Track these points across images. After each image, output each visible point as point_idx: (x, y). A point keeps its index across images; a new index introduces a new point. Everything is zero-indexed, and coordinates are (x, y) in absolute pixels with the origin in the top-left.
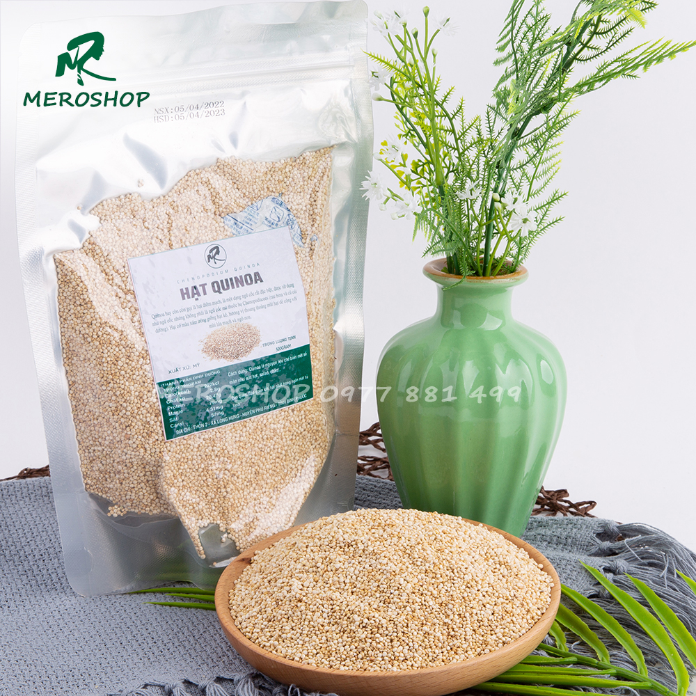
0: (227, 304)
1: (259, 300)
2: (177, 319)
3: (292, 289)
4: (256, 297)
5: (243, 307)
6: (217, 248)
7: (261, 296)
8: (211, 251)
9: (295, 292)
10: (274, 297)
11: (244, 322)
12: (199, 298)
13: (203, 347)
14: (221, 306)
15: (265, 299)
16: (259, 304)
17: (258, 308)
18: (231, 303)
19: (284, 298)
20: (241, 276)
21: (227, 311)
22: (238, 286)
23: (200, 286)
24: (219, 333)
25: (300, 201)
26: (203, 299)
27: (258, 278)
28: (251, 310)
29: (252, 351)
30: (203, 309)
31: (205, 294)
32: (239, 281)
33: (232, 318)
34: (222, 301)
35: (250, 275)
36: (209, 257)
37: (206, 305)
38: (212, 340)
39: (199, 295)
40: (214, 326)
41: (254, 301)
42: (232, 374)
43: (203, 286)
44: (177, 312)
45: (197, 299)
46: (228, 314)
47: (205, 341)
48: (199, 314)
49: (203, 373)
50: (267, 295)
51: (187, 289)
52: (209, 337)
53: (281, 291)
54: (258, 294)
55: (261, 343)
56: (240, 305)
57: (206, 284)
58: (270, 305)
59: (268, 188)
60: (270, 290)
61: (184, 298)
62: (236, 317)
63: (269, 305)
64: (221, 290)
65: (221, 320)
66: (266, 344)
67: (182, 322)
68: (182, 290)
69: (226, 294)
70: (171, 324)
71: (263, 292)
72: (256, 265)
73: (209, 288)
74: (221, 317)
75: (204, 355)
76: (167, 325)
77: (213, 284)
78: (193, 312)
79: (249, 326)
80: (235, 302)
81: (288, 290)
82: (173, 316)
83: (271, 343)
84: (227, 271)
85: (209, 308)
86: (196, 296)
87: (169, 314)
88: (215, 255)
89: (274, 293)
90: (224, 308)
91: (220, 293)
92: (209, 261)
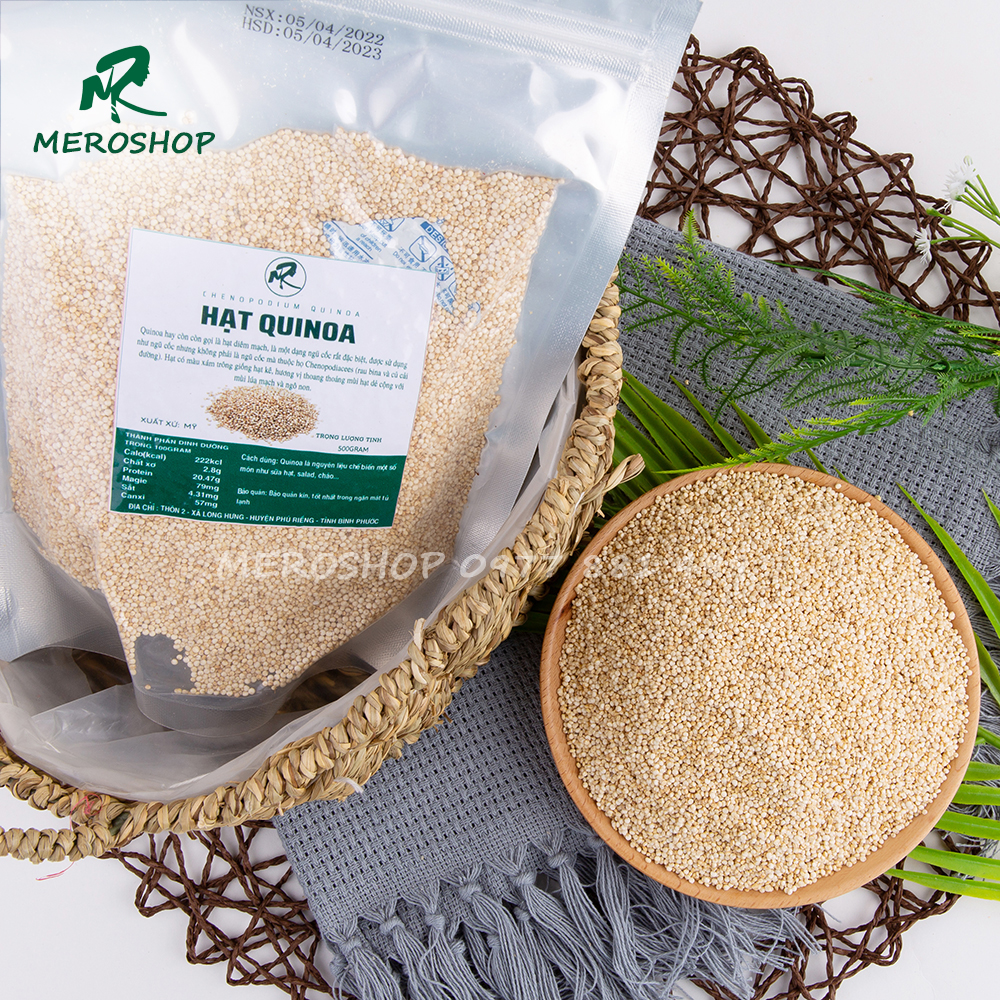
0: (278, 355)
1: (334, 368)
2: (180, 348)
3: (401, 371)
4: (331, 362)
5: (304, 370)
6: (294, 266)
7: (341, 363)
8: (280, 267)
9: (405, 377)
10: (363, 372)
11: (297, 391)
12: (232, 330)
13: (211, 404)
14: (265, 354)
15: (348, 370)
16: (333, 374)
17: (329, 379)
18: (285, 357)
19: (381, 379)
20: (318, 323)
21: (274, 366)
22: (307, 335)
23: (240, 312)
24: (245, 392)
25: (472, 243)
26: (237, 333)
27: (349, 334)
28: (315, 378)
29: (294, 437)
30: (232, 349)
31: (244, 326)
32: (313, 329)
33: (278, 379)
34: (269, 348)
35: (335, 327)
36: (274, 275)
37: (239, 344)
38: (230, 399)
39: (233, 325)
40: (241, 379)
41: (326, 367)
42: (249, 458)
43: (246, 315)
44: (186, 337)
45: (227, 331)
46: (274, 371)
47: (218, 397)
48: (222, 353)
49: (200, 441)
50: (353, 364)
51: (215, 310)
52: (227, 393)
53: (382, 368)
54: (338, 358)
55: (314, 432)
56: (299, 364)
57: (251, 314)
58: (354, 382)
59: (419, 205)
60: (361, 360)
61: (204, 321)
62: (286, 380)
63: (349, 381)
64: (275, 332)
65: (258, 376)
66: (322, 436)
67: (188, 355)
68: (206, 309)
69: (279, 340)
70: (169, 351)
71: (347, 358)
72: (353, 313)
73: (254, 322)
74: (260, 370)
75: (210, 416)
76: (162, 352)
77: (264, 318)
78: (212, 347)
79: (302, 401)
80: (294, 358)
81: (392, 369)
82: (176, 342)
83: (332, 437)
84: (297, 307)
85: (242, 351)
86: (227, 326)
87: (171, 336)
88: (286, 275)
89: (367, 366)
90: (269, 360)
91: (271, 335)
92: (271, 280)
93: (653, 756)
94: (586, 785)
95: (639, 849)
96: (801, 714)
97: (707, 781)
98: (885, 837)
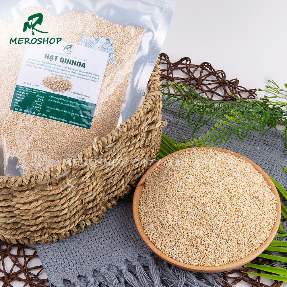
0: (64, 69)
1: (79, 74)
2: (38, 64)
3: (97, 77)
4: (78, 72)
5: (70, 73)
6: (71, 46)
7: (81, 73)
8: (67, 46)
9: (98, 79)
10: (87, 76)
11: (68, 79)
12: (52, 60)
13: (43, 80)
14: (60, 68)
15: (82, 75)
16: (78, 75)
17: (77, 76)
18: (66, 69)
19: (91, 79)
20: (76, 61)
21: (62, 72)
22: (72, 64)
23: (55, 56)
24: (53, 77)
25: (119, 46)
26: (53, 62)
27: (84, 65)
28: (73, 76)
29: (65, 92)
30: (51, 66)
31: (56, 60)
32: (74, 63)
33: (63, 75)
34: (62, 66)
35: (80, 63)
36: (65, 48)
37: (53, 64)
38: (49, 79)
39: (53, 60)
40: (53, 74)
41: (77, 73)
42: (51, 97)
43: (56, 57)
44: (40, 61)
45: (51, 61)
46: (62, 73)
47: (46, 78)
48: (49, 67)
49: (39, 90)
50: (84, 74)
51: (49, 55)
52: (48, 77)
53: (92, 76)
54: (80, 71)
55: (71, 91)
56: (69, 72)
57: (58, 57)
58: (84, 78)
59: (106, 34)
60: (87, 73)
61: (45, 58)
62: (65, 75)
63: (82, 78)
64: (64, 62)
65: (57, 74)
66: (73, 93)
67: (40, 66)
68: (46, 54)
69: (64, 64)
70: (34, 65)
71: (83, 72)
72: (86, 60)
73: (58, 59)
74: (58, 72)
75: (43, 83)
76: (33, 65)
77: (61, 58)
78: (46, 64)
79: (69, 82)
80: (68, 70)
81: (95, 76)
82: (37, 62)
83: (76, 93)
84: (70, 57)
85: (54, 66)
86: (51, 59)
87: (36, 61)
88: (69, 48)
89: (88, 75)
90: (61, 70)
91: (63, 63)
92: (64, 49)
93: (169, 215)
94: (146, 234)
95: (164, 252)
96: (218, 198)
97: (187, 222)
98: (250, 252)
